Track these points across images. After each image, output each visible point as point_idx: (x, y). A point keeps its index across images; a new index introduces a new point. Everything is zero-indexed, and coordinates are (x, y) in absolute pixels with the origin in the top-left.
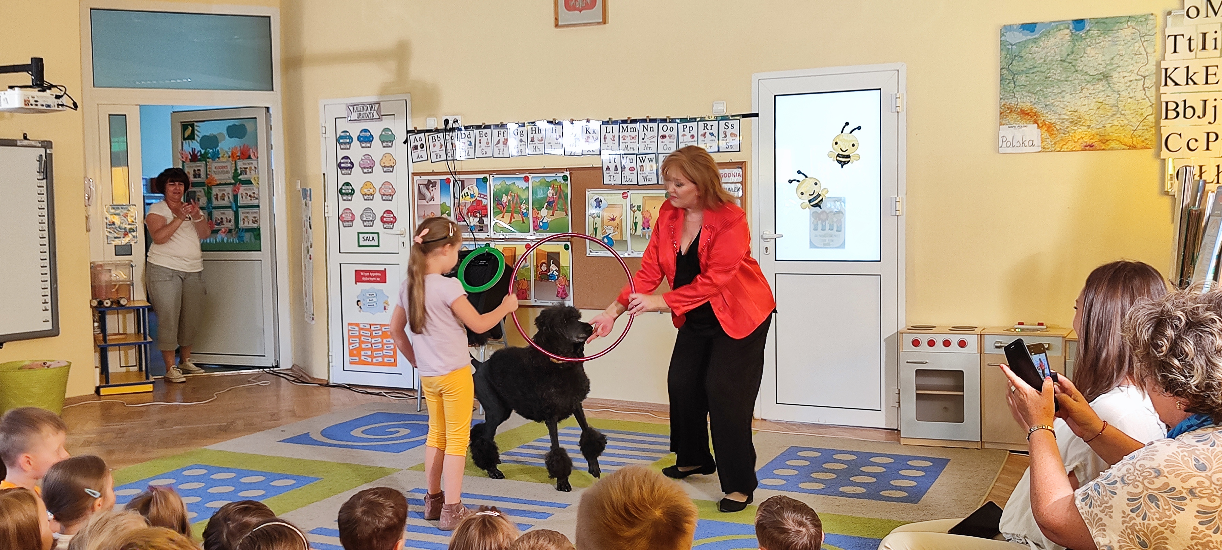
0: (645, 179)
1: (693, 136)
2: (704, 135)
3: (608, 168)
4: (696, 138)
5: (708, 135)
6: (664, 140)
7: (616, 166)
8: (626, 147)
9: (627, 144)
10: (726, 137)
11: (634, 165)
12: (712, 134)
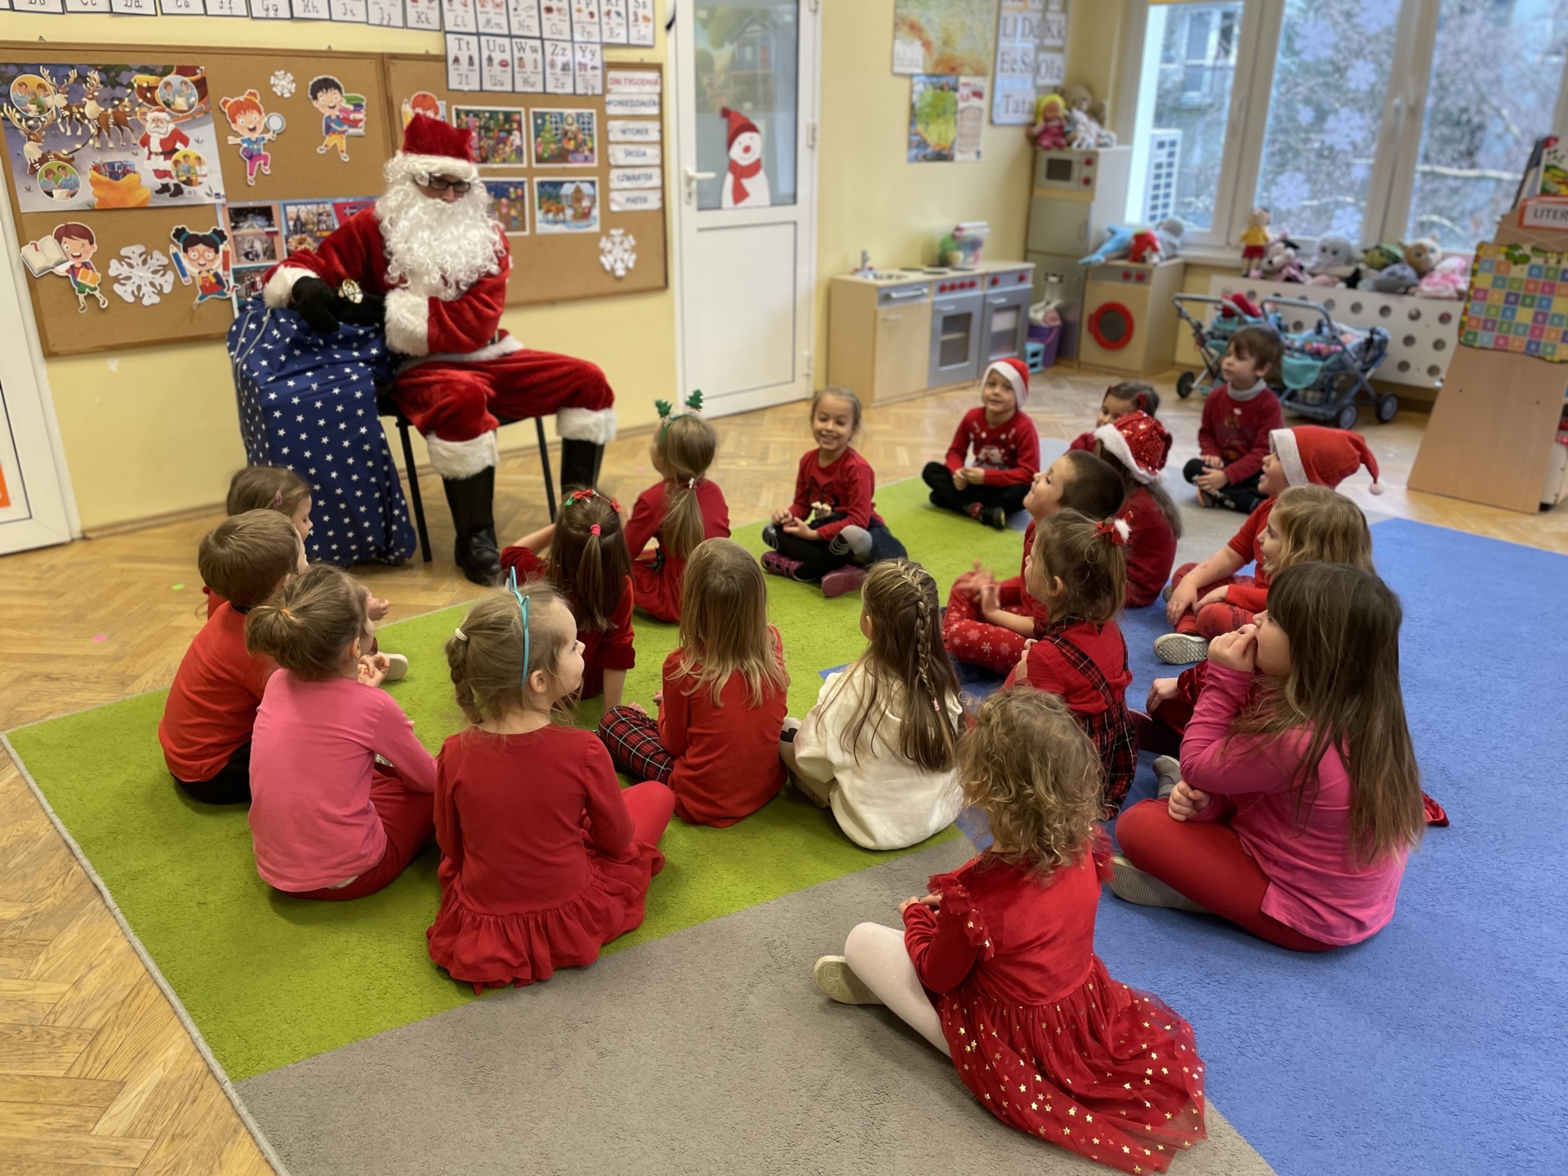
0: (526, 81)
1: (592, 15)
2: (608, 13)
3: (456, 60)
4: (596, 19)
5: (613, 15)
6: (550, 16)
7: (471, 58)
8: (488, 22)
9: (489, 16)
10: (636, 20)
11: (507, 56)
12: (618, 14)
